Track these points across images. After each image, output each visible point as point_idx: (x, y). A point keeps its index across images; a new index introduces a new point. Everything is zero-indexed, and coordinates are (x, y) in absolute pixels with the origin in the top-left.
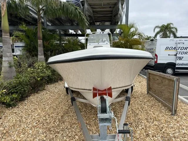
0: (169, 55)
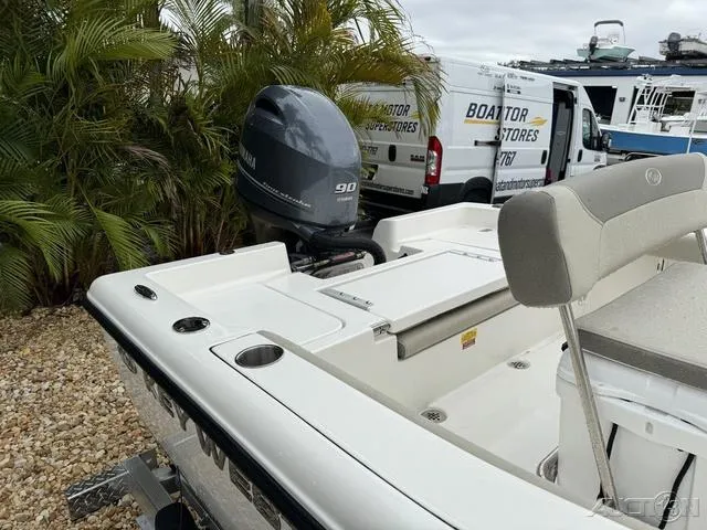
0: (476, 143)
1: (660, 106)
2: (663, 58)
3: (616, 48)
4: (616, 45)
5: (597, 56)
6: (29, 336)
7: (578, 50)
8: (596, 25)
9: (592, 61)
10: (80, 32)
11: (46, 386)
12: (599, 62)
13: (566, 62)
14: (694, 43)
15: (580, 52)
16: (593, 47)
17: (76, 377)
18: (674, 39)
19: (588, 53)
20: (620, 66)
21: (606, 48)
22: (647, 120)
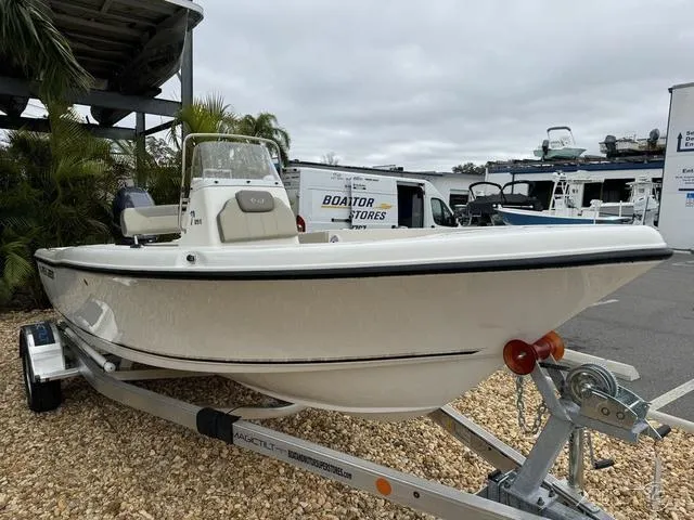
0: (333, 220)
2: (605, 155)
3: (566, 149)
4: (566, 146)
5: (550, 155)
7: (535, 152)
8: (548, 131)
9: (546, 161)
12: (553, 160)
13: (526, 161)
14: (628, 143)
16: (545, 149)
18: (610, 140)
19: (542, 153)
20: (568, 162)
21: (556, 149)
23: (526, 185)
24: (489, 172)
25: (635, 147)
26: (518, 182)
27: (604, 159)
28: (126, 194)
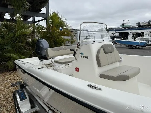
1: (134, 36)
2: (137, 26)
3: (128, 25)
4: (128, 24)
5: (124, 26)
6: (10, 75)
7: (120, 26)
8: (124, 21)
9: (123, 28)
10: (19, 31)
11: (11, 80)
12: (125, 27)
13: (118, 28)
14: (143, 23)
15: (121, 26)
16: (123, 25)
17: (15, 79)
18: (139, 23)
19: (122, 26)
20: (129, 28)
21: (126, 25)
22: (131, 39)
23: (118, 33)
24: (110, 30)
25: (145, 24)
26: (117, 33)
27: (137, 27)
28: (40, 41)
